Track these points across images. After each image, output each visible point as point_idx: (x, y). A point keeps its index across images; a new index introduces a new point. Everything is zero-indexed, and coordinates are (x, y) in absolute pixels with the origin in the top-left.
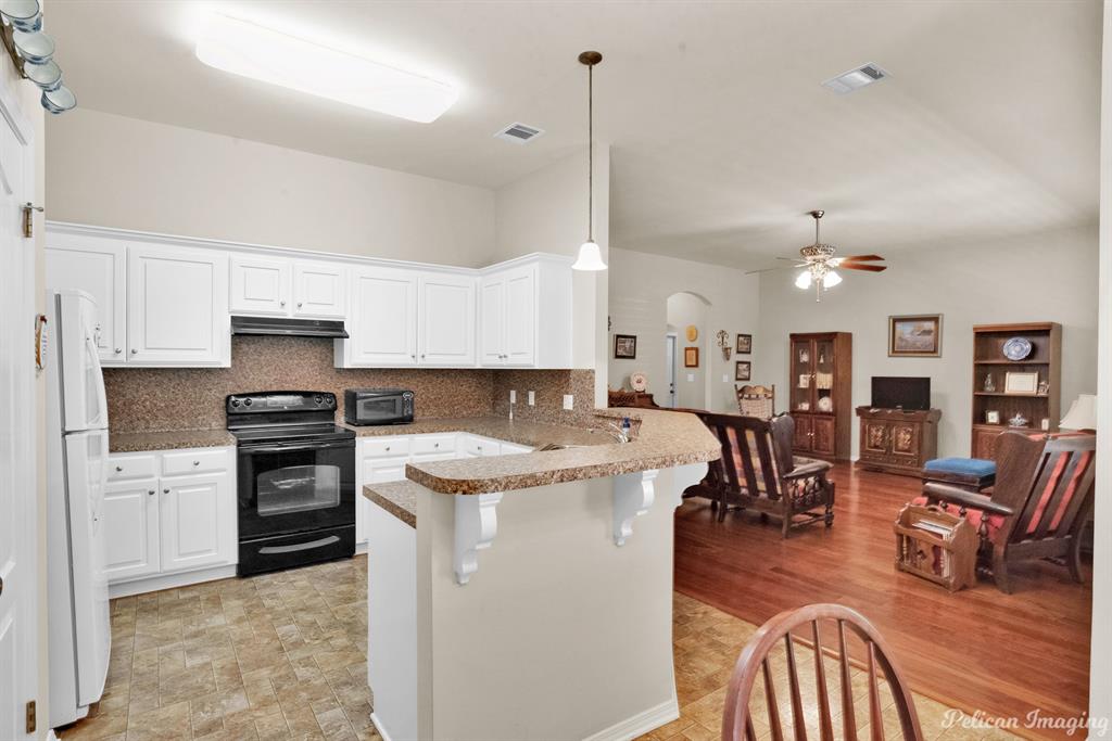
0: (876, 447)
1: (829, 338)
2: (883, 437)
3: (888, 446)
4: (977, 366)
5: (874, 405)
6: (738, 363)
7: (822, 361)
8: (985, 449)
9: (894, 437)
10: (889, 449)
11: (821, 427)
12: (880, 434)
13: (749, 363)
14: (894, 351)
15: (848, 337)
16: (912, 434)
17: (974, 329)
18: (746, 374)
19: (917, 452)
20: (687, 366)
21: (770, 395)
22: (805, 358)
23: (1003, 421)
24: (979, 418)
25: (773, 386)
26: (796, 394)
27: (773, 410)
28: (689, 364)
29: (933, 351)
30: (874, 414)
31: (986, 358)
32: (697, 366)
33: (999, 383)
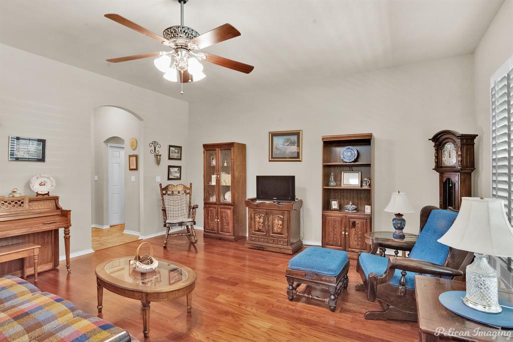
0: (259, 230)
1: (229, 146)
2: (263, 223)
3: (267, 231)
4: (325, 166)
5: (258, 197)
6: (169, 167)
7: (225, 164)
8: (331, 229)
9: (270, 222)
10: (268, 232)
11: (224, 215)
12: (262, 220)
13: (180, 167)
14: (272, 157)
15: (243, 147)
16: (283, 220)
17: (323, 139)
18: (178, 175)
19: (286, 234)
20: (130, 169)
21: (188, 191)
22: (214, 163)
23: (341, 208)
24: (326, 206)
25: (191, 184)
26: (209, 190)
27: (190, 203)
28: (131, 168)
29: (297, 157)
30: (258, 205)
31: (329, 162)
32: (136, 169)
33: (338, 179)
